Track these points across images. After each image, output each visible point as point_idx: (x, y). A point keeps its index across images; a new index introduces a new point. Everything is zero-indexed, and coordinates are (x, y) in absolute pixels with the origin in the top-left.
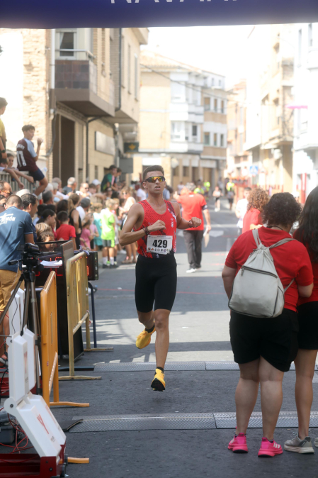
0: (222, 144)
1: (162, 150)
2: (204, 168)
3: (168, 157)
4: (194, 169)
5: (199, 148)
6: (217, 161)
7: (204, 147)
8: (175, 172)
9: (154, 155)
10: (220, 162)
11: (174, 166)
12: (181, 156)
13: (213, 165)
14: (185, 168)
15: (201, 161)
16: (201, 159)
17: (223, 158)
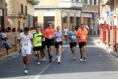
0: (95, 3)
1: (56, 7)
2: (84, 18)
3: (60, 11)
4: (78, 18)
5: (80, 5)
6: (93, 13)
7: (84, 5)
8: (64, 20)
9: (51, 10)
10: (95, 14)
11: (63, 17)
12: (68, 11)
13: (90, 16)
14: (71, 18)
15: (82, 14)
16: (82, 12)
17: (98, 12)
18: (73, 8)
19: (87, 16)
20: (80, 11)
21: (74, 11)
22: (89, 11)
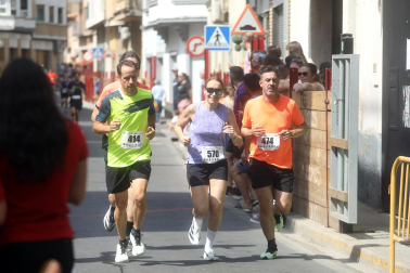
18: (17, 31)
19: (43, 46)
20: (29, 37)
21: (18, 36)
22: (48, 37)
